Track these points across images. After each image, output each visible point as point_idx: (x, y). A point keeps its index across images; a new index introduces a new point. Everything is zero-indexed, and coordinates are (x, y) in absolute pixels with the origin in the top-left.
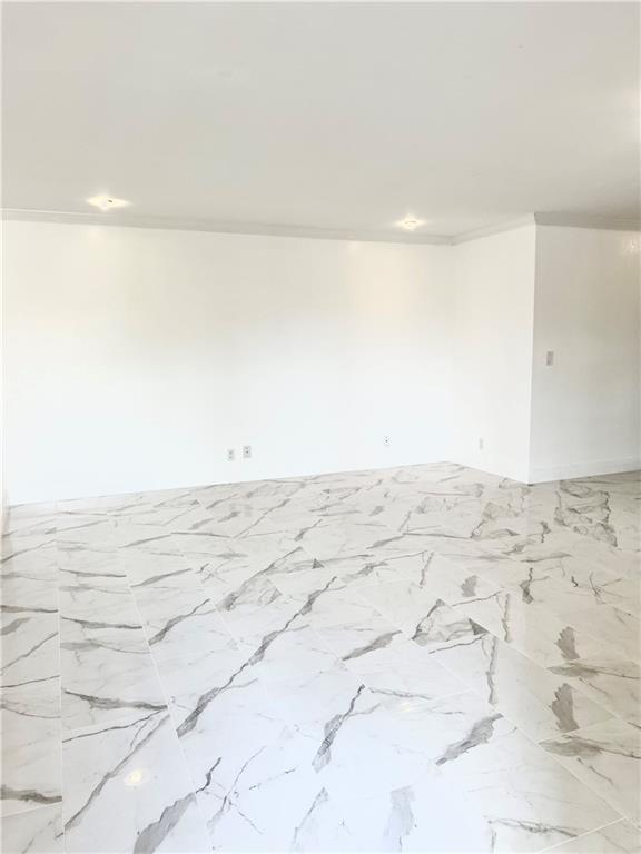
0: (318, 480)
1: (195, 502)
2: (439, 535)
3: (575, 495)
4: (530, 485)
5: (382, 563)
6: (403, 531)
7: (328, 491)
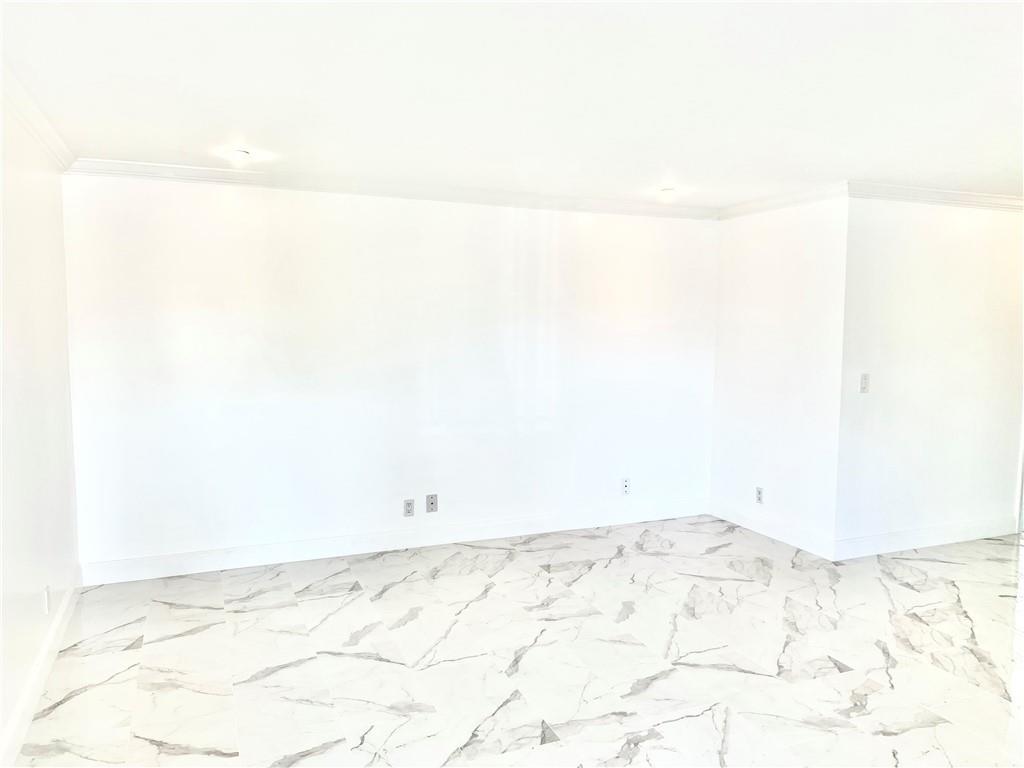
0: (533, 545)
1: (355, 587)
2: (729, 668)
3: (908, 585)
4: (836, 564)
5: (653, 734)
6: (673, 658)
7: (547, 568)
